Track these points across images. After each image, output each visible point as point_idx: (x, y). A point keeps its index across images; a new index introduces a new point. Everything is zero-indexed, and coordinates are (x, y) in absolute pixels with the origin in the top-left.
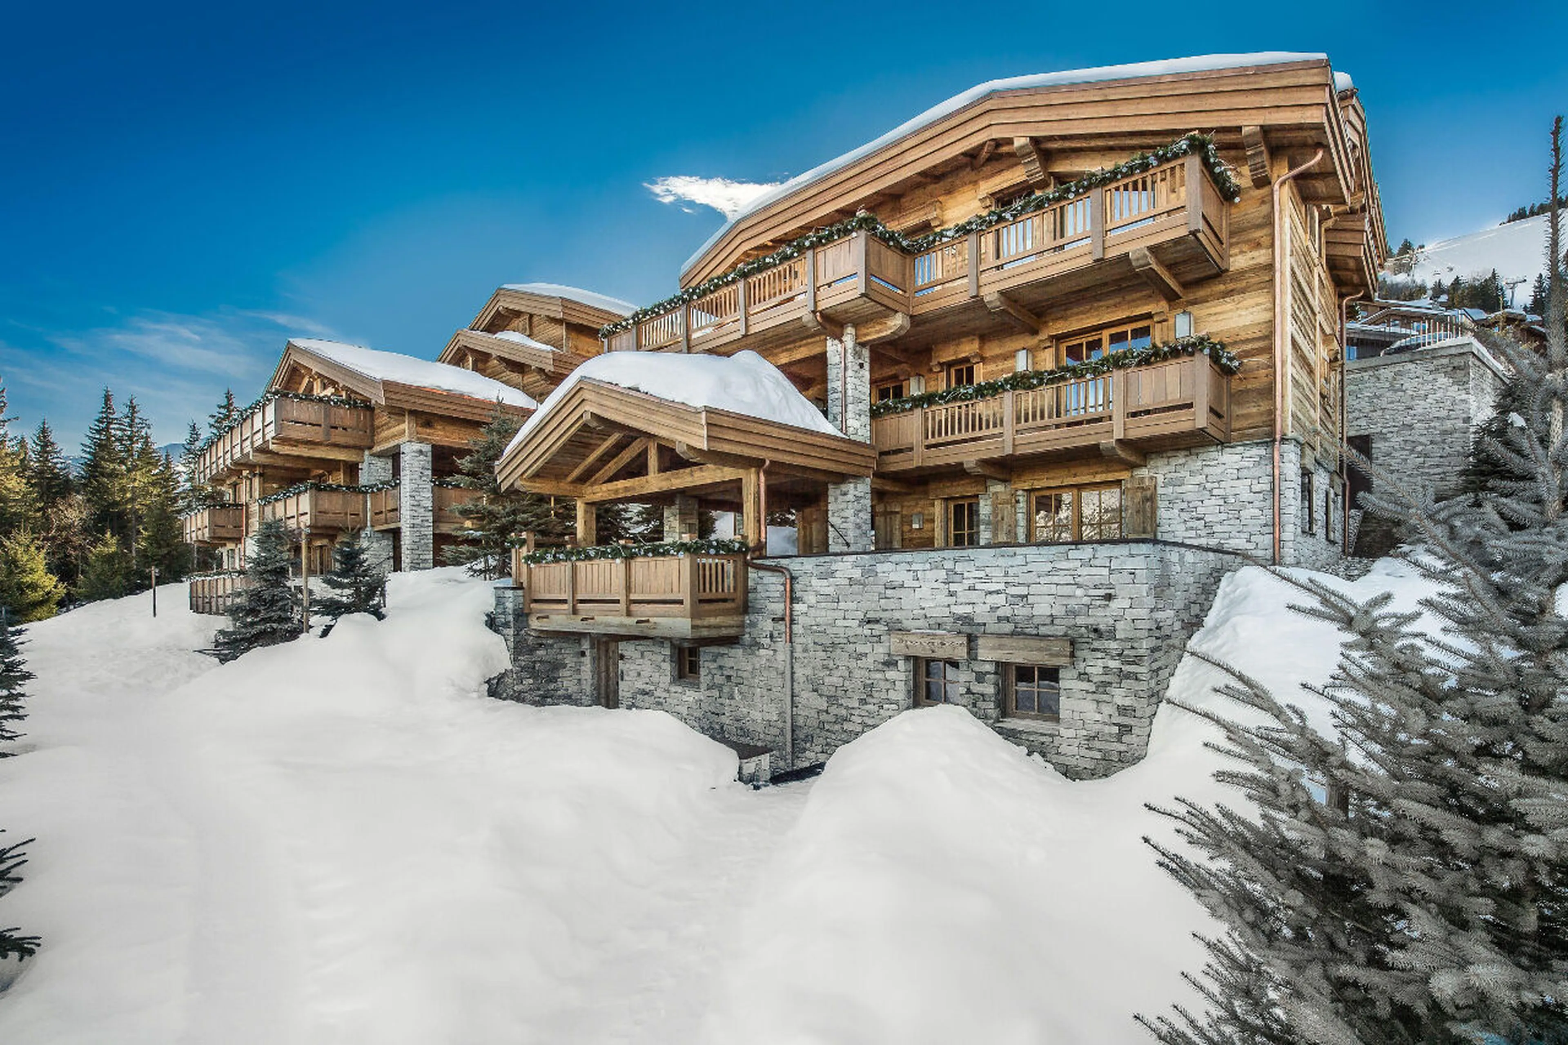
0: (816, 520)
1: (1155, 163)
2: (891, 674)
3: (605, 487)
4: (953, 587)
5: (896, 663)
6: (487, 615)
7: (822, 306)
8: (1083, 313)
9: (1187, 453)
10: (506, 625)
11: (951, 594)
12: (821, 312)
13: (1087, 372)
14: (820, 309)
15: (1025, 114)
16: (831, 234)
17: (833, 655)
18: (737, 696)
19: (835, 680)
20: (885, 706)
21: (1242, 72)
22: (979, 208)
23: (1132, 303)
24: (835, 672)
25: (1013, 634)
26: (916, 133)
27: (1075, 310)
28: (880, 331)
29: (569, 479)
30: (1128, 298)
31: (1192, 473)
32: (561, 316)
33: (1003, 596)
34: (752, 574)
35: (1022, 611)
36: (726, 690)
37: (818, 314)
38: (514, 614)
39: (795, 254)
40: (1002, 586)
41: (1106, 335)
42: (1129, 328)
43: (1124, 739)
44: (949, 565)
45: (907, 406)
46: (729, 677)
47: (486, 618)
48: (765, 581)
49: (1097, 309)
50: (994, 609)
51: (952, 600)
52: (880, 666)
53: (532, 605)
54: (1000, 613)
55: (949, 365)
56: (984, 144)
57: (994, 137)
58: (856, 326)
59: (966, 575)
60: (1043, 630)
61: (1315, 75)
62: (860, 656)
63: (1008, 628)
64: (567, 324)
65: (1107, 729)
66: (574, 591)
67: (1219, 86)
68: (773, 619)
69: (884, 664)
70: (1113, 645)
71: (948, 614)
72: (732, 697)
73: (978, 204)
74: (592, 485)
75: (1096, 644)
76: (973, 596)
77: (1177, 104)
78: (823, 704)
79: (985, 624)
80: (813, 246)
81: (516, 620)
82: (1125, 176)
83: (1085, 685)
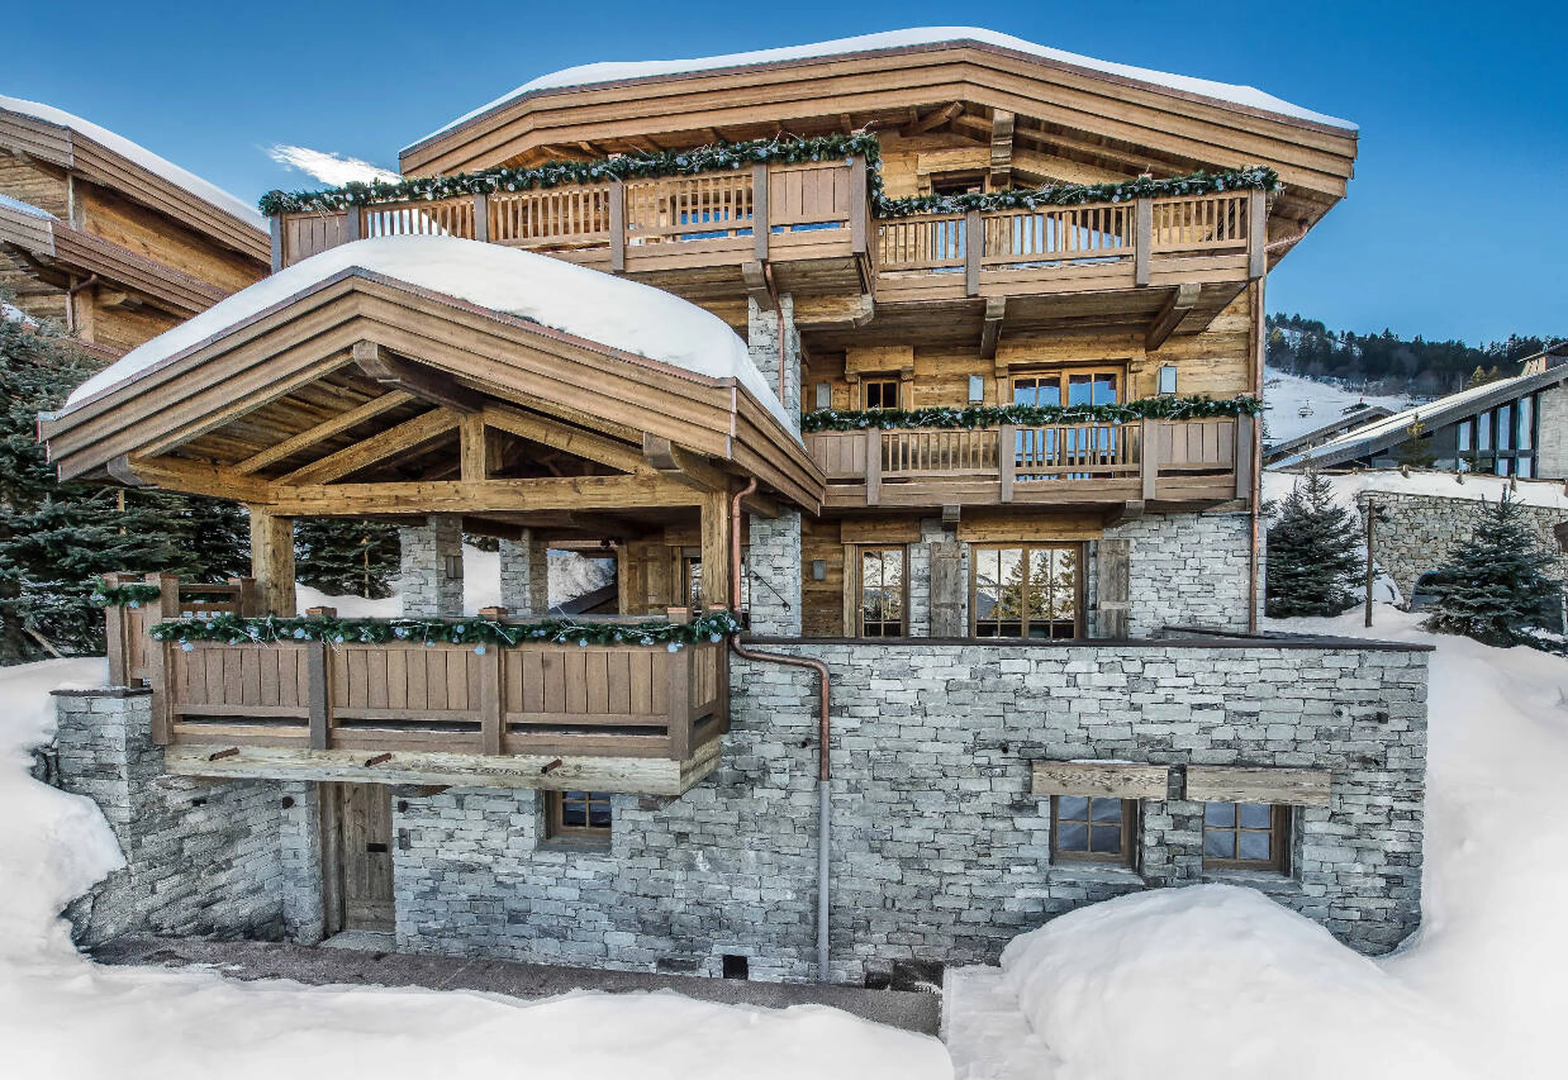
0: (653, 559)
1: (1221, 188)
2: (1024, 822)
3: (334, 491)
4: (1137, 698)
5: (1035, 807)
6: (34, 753)
7: (777, 256)
8: (1048, 345)
9: (1161, 518)
10: (105, 770)
11: (1135, 707)
12: (772, 264)
13: (1114, 416)
14: (772, 260)
15: (1013, 83)
16: (808, 151)
17: (913, 797)
18: (702, 866)
19: (916, 832)
20: (1014, 869)
21: (1271, 118)
22: (912, 186)
23: (1111, 345)
24: (915, 822)
25: (1235, 764)
26: (855, 56)
27: (1041, 340)
28: (835, 313)
29: (248, 466)
30: (1103, 338)
31: (1167, 539)
32: (71, 161)
33: (1222, 713)
34: (738, 669)
35: (1249, 734)
36: (675, 855)
37: (769, 267)
38: (130, 750)
39: (736, 165)
40: (1218, 699)
41: (1066, 374)
42: (1092, 372)
43: (1393, 894)
44: (1134, 667)
45: (862, 424)
46: (681, 837)
47: (33, 762)
48: (767, 678)
49: (1067, 343)
50: (1206, 730)
51: (1136, 716)
52: (1007, 812)
53: (179, 728)
54: (1217, 735)
55: (865, 376)
56: (948, 104)
57: (967, 98)
58: (795, 298)
59: (1161, 683)
60: (1281, 759)
61: (1341, 144)
62: (966, 796)
63: (1228, 755)
64: (75, 179)
65: (1370, 882)
66: (328, 702)
67: (1246, 124)
68: (785, 744)
69: (1011, 807)
70: (1383, 777)
71: (1129, 736)
72: (691, 867)
73: (914, 180)
74: (297, 483)
75: (1359, 776)
76: (1170, 712)
77: (1198, 131)
78: (894, 871)
79: (1190, 751)
80: (769, 160)
81: (132, 764)
82: (1183, 194)
83: (1341, 829)
